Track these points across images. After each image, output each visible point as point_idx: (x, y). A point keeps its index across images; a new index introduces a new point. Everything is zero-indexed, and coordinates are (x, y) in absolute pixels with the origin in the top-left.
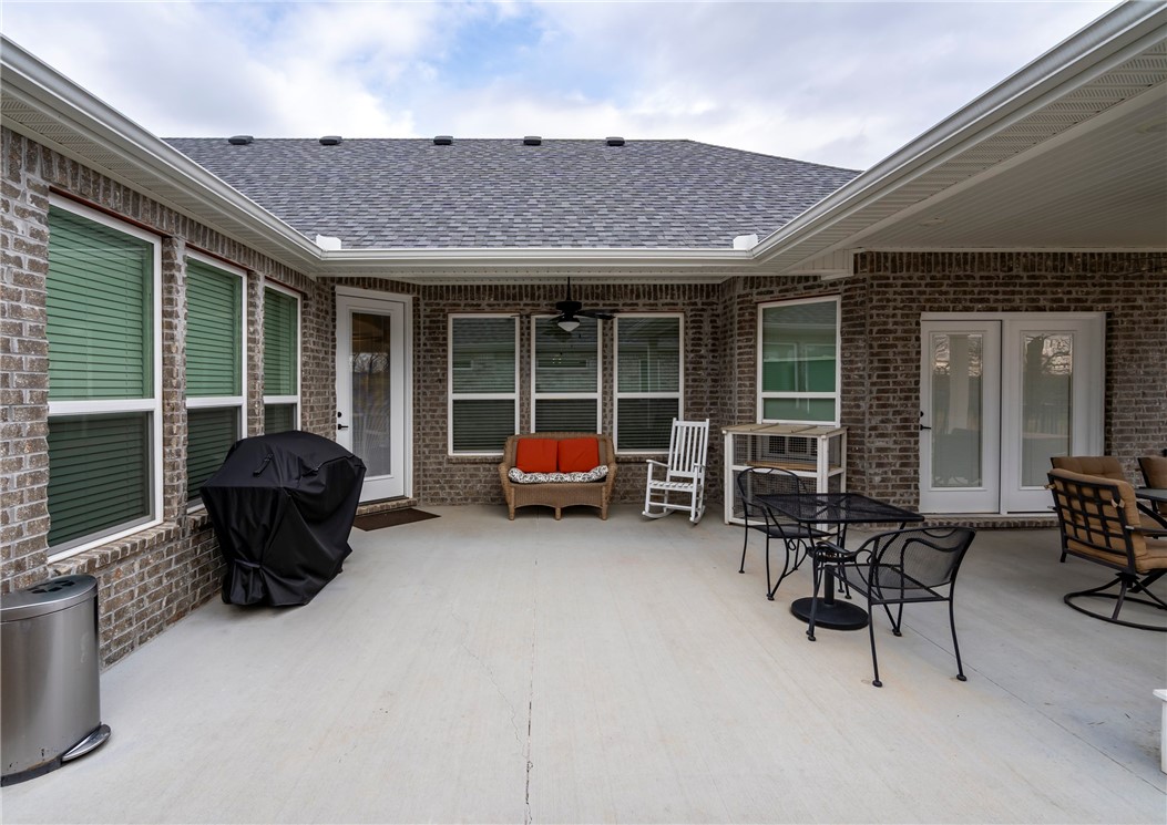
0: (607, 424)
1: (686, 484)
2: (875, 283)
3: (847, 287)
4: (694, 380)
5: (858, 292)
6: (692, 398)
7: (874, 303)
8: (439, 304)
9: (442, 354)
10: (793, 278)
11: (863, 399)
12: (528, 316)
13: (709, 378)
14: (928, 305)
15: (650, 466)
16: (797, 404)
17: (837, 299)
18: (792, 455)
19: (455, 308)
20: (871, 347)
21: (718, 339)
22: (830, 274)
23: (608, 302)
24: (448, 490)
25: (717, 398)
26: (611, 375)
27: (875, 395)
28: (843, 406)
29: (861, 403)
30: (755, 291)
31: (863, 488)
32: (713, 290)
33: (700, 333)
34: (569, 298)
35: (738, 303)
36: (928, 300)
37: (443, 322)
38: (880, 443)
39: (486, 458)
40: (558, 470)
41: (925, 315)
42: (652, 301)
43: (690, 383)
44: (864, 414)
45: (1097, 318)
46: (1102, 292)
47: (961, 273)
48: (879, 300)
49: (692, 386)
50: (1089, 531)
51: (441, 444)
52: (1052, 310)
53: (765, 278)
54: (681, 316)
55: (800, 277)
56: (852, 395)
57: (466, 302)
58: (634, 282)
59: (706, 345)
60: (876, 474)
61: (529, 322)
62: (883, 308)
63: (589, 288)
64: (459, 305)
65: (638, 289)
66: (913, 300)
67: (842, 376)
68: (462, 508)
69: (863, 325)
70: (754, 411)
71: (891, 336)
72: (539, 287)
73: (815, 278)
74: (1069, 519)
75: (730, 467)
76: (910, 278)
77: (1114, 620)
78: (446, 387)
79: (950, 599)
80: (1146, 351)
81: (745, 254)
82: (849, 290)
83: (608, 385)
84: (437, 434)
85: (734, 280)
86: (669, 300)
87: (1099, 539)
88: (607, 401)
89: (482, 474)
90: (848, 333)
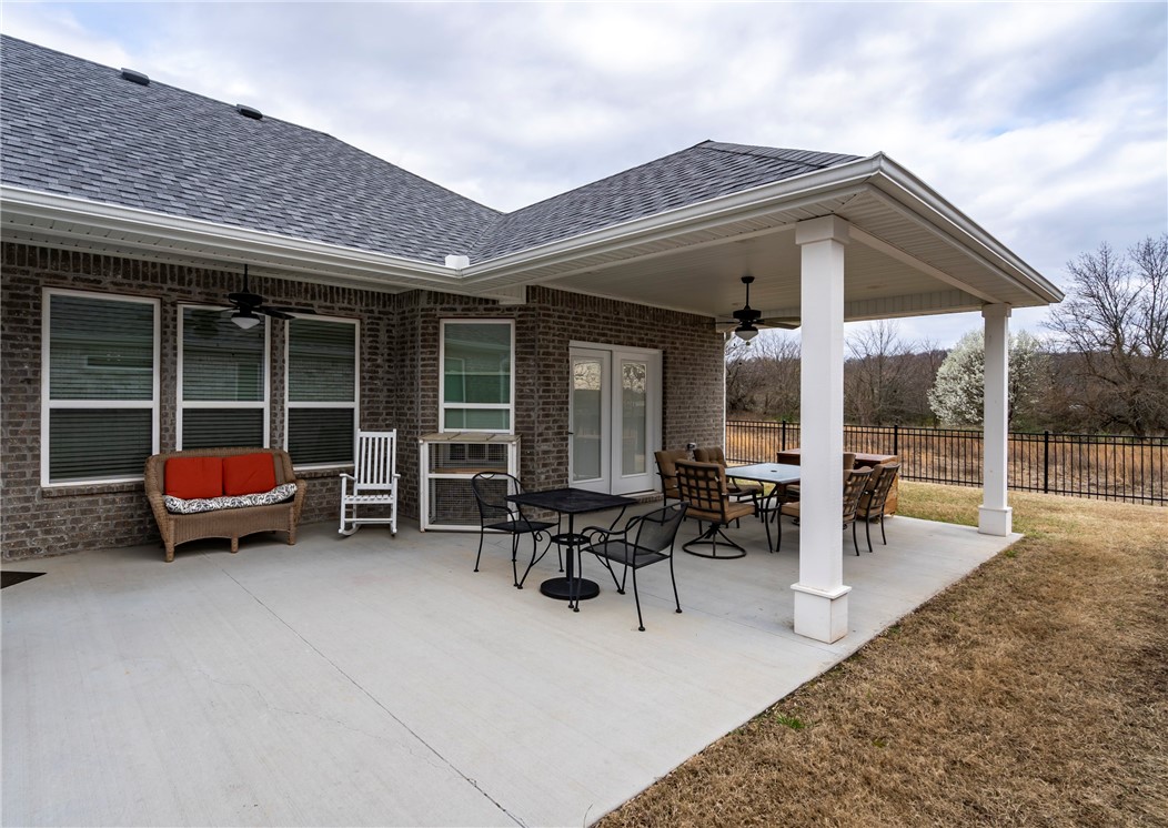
0: (275, 436)
1: (386, 496)
2: (542, 312)
3: (521, 313)
4: (371, 390)
5: (530, 318)
6: (368, 409)
7: (541, 329)
8: (27, 272)
9: (31, 343)
10: (474, 299)
11: (533, 409)
12: (174, 304)
13: (385, 388)
14: (574, 335)
15: (344, 481)
16: (464, 414)
17: (511, 322)
18: (474, 461)
19: (57, 280)
20: (539, 366)
21: (393, 349)
22: (507, 300)
23: (279, 299)
24: (41, 536)
25: (393, 408)
26: (282, 382)
27: (541, 406)
28: (517, 416)
29: (532, 413)
30: (439, 307)
31: (533, 486)
32: (389, 299)
33: (377, 342)
34: (246, 289)
35: (422, 316)
36: (574, 331)
37: (34, 298)
38: (545, 447)
39: (109, 486)
40: (224, 493)
41: (573, 343)
42: (328, 304)
43: (367, 393)
44: (533, 423)
45: (657, 353)
46: (662, 336)
47: (592, 312)
48: (545, 327)
49: (369, 396)
50: (699, 498)
51: (29, 473)
52: (639, 346)
53: (449, 295)
54: (357, 323)
55: (481, 299)
56: (524, 407)
57: (76, 275)
58: (310, 281)
59: (382, 355)
60: (542, 473)
61: (175, 312)
62: (547, 334)
63: (257, 280)
64: (65, 278)
65: (313, 289)
66: (565, 330)
67: (516, 390)
68: (71, 558)
69: (533, 347)
70: (436, 420)
71: (552, 357)
72: (190, 269)
73: (494, 302)
74: (687, 493)
75: (425, 475)
76: (563, 311)
77: (714, 557)
78: (38, 391)
79: (671, 556)
80: (680, 378)
81: (454, 272)
82: (522, 315)
83: (278, 393)
84: (24, 457)
85: (418, 292)
86: (345, 305)
87: (705, 504)
88: (278, 411)
89: (101, 508)
90: (522, 352)
